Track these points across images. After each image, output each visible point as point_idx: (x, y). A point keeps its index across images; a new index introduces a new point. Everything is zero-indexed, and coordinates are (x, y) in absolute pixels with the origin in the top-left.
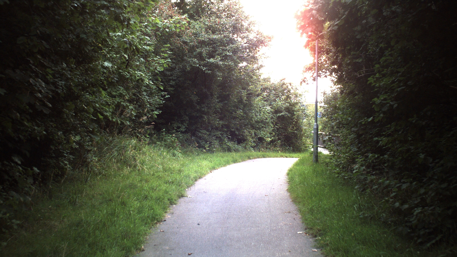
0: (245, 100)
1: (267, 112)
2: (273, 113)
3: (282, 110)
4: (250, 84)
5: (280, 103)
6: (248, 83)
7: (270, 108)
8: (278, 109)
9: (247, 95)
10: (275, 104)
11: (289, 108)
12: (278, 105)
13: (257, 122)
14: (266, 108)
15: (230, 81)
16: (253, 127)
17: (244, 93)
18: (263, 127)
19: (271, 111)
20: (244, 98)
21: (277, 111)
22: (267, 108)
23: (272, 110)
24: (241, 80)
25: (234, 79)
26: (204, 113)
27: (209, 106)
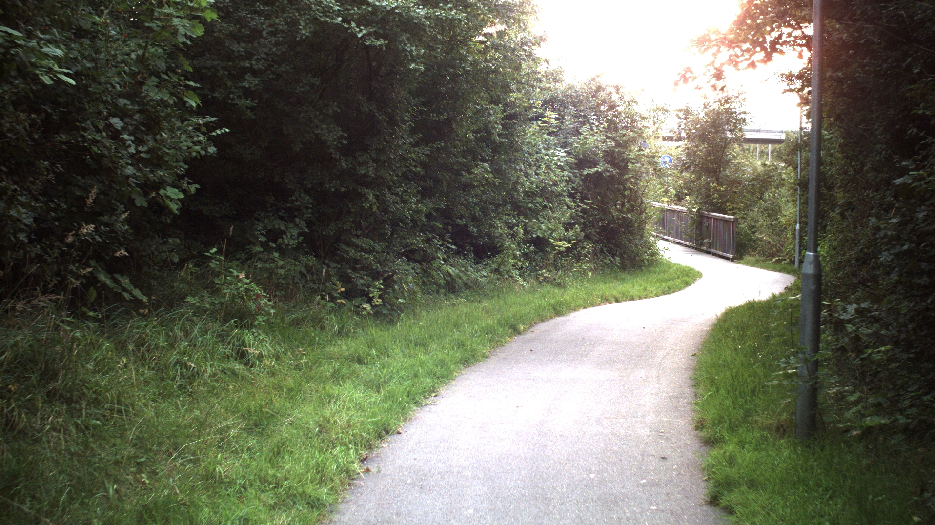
0: (499, 135)
1: (555, 164)
2: (571, 168)
3: (597, 159)
4: (514, 87)
5: (591, 140)
6: (509, 86)
7: (564, 154)
8: (584, 155)
9: (503, 119)
10: (578, 143)
11: (614, 152)
12: (585, 144)
14: (554, 155)
15: (455, 77)
16: (519, 209)
17: (495, 115)
18: (545, 207)
19: (566, 161)
20: (495, 128)
21: (583, 161)
22: (557, 153)
23: (571, 160)
24: (488, 74)
25: (467, 72)
26: (364, 182)
27: (383, 157)
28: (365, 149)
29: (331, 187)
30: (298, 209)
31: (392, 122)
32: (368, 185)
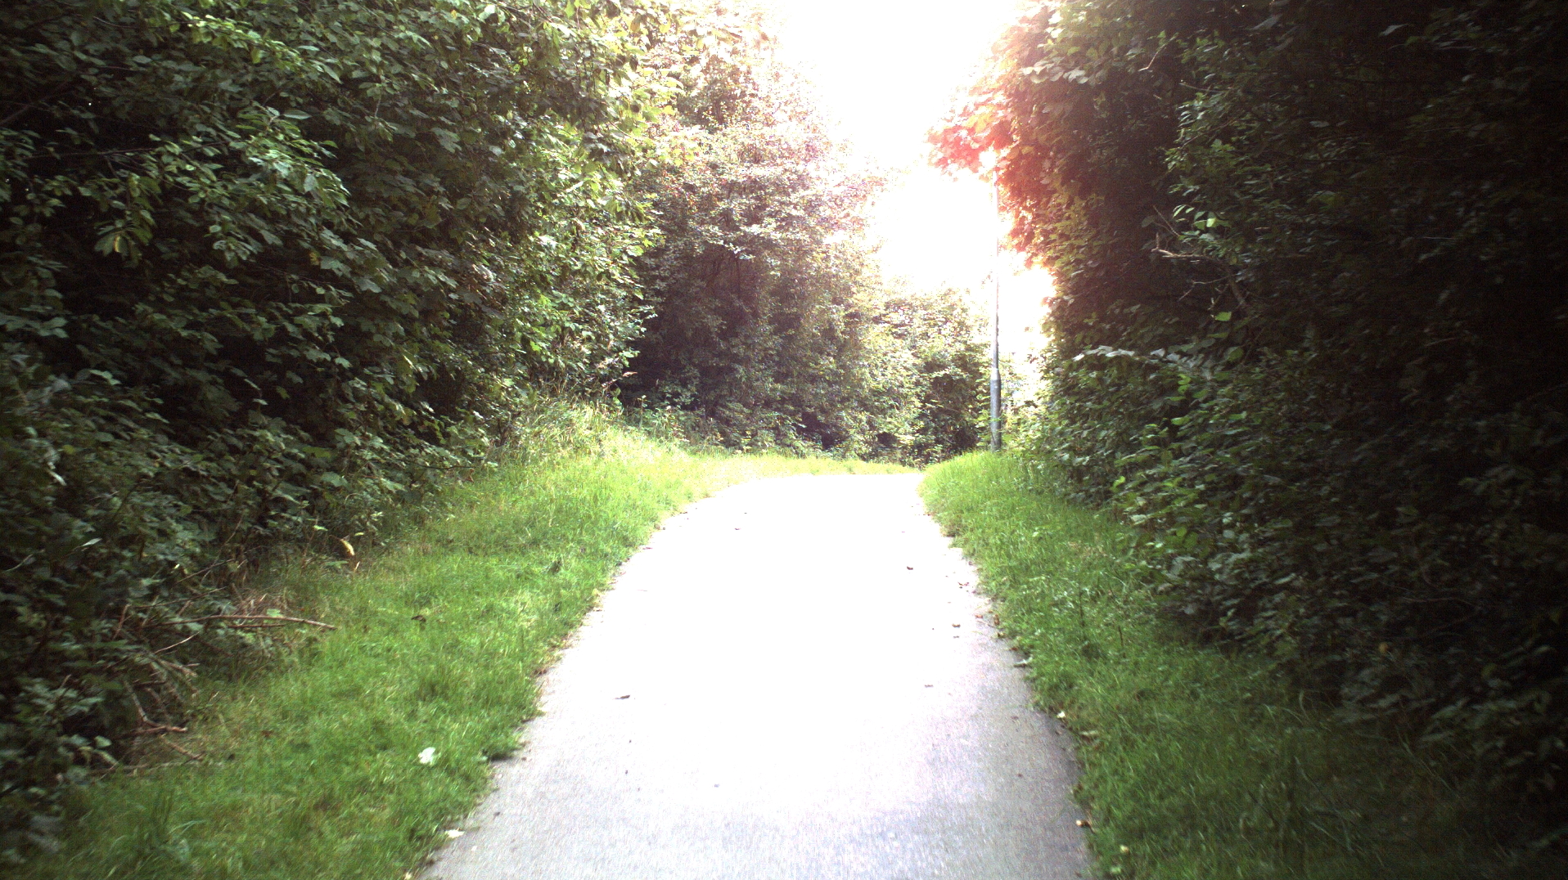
0: (842, 332)
1: (902, 366)
2: (919, 370)
3: (946, 362)
4: (854, 290)
5: (940, 344)
6: (850, 288)
7: (911, 357)
8: (932, 358)
9: (845, 317)
10: (926, 346)
11: (965, 356)
12: (933, 347)
13: (877, 393)
14: (901, 357)
15: (802, 281)
16: (864, 405)
17: (838, 313)
18: (892, 406)
19: (914, 364)
20: (838, 326)
21: (931, 365)
22: (904, 355)
23: (918, 362)
24: (830, 278)
25: (812, 277)
26: (736, 359)
27: (749, 341)
28: (736, 335)
29: (714, 362)
30: (689, 378)
31: (755, 315)
32: (740, 362)
